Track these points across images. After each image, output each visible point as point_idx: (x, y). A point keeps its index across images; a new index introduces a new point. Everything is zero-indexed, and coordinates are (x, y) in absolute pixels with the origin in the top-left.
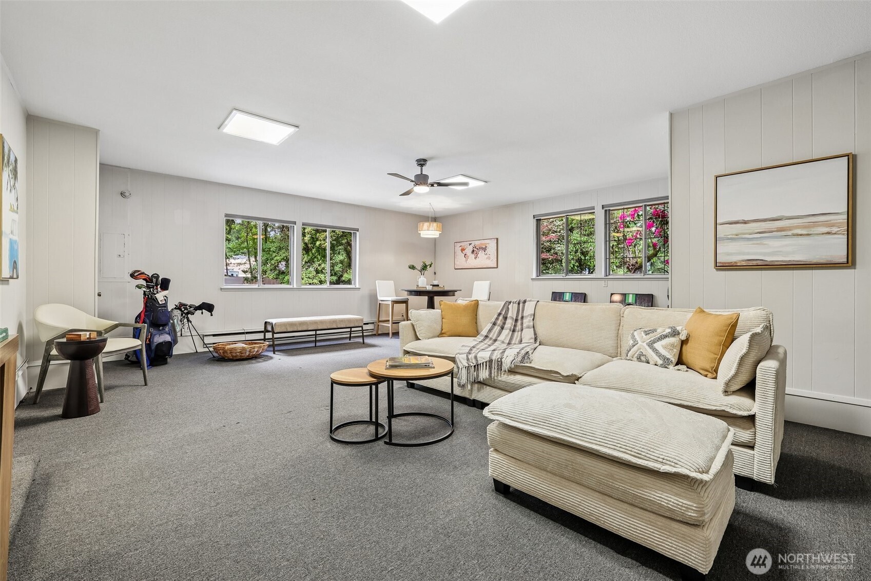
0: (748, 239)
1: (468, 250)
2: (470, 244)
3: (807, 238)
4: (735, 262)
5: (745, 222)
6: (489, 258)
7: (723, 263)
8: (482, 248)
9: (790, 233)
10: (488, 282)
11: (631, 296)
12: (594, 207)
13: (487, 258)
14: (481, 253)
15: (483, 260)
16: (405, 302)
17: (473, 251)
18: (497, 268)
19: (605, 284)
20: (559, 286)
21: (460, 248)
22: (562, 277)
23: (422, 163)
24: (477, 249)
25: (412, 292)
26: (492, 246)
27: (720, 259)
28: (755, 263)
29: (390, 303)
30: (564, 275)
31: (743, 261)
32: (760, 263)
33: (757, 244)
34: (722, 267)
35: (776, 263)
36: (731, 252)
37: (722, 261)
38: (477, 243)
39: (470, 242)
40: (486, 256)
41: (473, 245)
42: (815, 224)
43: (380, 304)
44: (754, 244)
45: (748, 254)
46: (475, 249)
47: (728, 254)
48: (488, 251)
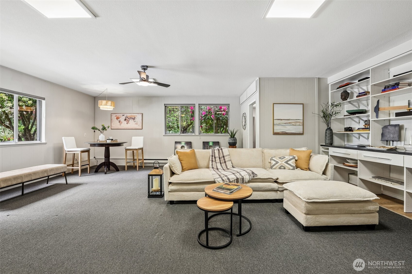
0: (282, 125)
1: (122, 119)
2: (123, 115)
3: (295, 126)
4: (279, 132)
5: (281, 120)
6: (137, 124)
7: (276, 133)
8: (132, 118)
9: (291, 124)
10: (142, 137)
11: (211, 142)
12: (195, 104)
13: (135, 124)
14: (131, 121)
15: (132, 124)
16: (88, 151)
17: (125, 120)
18: (142, 129)
19: (200, 138)
20: (178, 139)
21: (116, 117)
22: (179, 135)
23: (145, 68)
24: (129, 118)
25: (93, 145)
26: (139, 118)
27: (275, 131)
28: (284, 133)
29: (79, 153)
30: (180, 133)
31: (281, 132)
32: (285, 133)
33: (284, 127)
34: (275, 134)
35: (289, 133)
36: (278, 129)
37: (276, 132)
38: (128, 115)
39: (123, 114)
40: (135, 123)
41: (125, 116)
42: (297, 122)
43: (66, 153)
44: (283, 127)
45: (282, 130)
46: (127, 118)
47: (277, 130)
48: (136, 120)
